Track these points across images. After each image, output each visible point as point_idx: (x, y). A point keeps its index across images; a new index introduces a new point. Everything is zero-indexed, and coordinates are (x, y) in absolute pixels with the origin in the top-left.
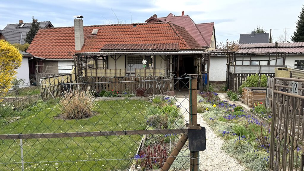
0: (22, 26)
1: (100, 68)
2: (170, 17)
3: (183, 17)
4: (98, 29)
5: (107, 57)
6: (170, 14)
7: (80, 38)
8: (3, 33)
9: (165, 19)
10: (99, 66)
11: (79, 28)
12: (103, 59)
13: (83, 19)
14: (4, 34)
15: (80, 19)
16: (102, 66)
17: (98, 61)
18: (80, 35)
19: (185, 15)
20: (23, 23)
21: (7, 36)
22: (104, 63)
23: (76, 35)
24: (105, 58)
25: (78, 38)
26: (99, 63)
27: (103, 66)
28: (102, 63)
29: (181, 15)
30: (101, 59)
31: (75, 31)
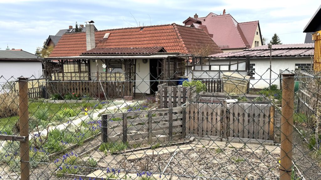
0: (70, 31)
1: (83, 72)
2: (210, 16)
3: (224, 16)
4: (109, 33)
5: (89, 61)
6: (211, 13)
7: (91, 42)
8: (52, 38)
9: (204, 19)
10: (82, 70)
11: (89, 33)
12: (86, 63)
13: (94, 24)
14: (53, 40)
15: (92, 24)
16: (84, 70)
17: (82, 65)
18: (91, 40)
19: (226, 14)
20: (72, 28)
21: (55, 41)
22: (87, 67)
23: (87, 39)
24: (87, 62)
25: (89, 42)
26: (82, 67)
27: (86, 69)
28: (84, 67)
29: (222, 14)
30: (84, 63)
31: (87, 36)
